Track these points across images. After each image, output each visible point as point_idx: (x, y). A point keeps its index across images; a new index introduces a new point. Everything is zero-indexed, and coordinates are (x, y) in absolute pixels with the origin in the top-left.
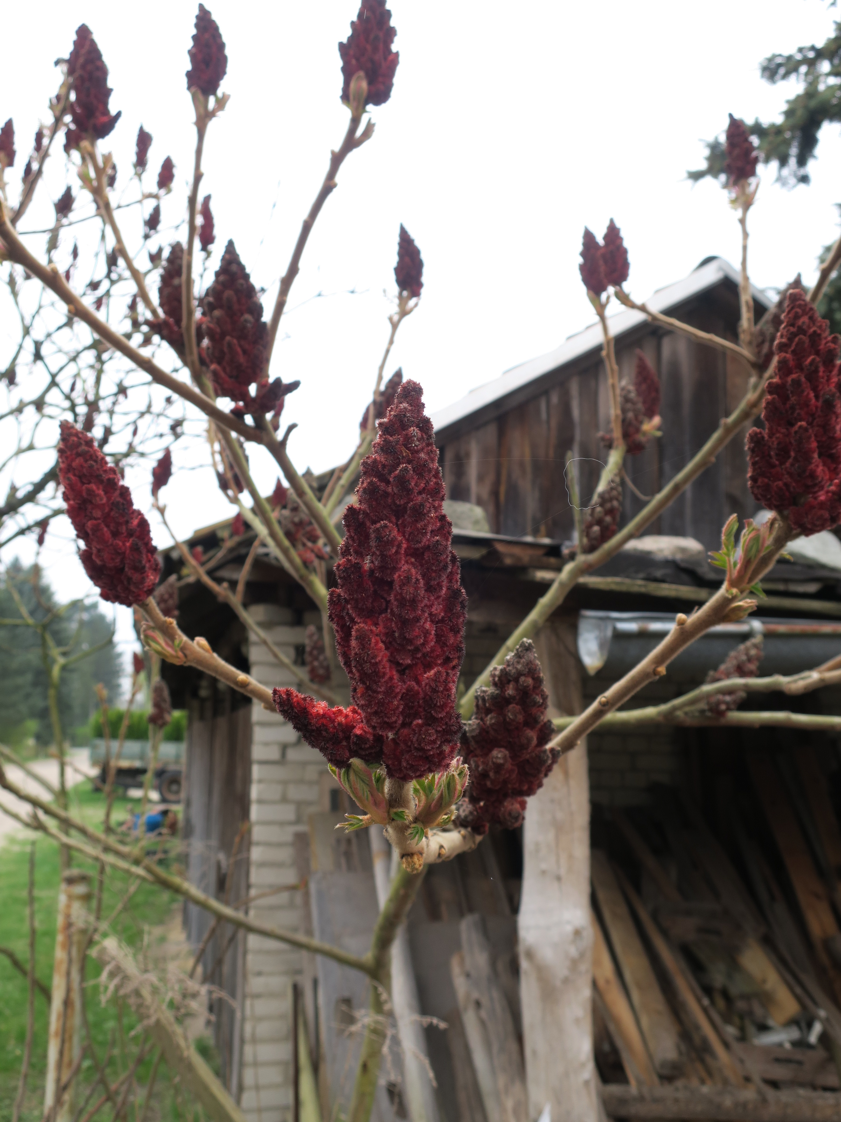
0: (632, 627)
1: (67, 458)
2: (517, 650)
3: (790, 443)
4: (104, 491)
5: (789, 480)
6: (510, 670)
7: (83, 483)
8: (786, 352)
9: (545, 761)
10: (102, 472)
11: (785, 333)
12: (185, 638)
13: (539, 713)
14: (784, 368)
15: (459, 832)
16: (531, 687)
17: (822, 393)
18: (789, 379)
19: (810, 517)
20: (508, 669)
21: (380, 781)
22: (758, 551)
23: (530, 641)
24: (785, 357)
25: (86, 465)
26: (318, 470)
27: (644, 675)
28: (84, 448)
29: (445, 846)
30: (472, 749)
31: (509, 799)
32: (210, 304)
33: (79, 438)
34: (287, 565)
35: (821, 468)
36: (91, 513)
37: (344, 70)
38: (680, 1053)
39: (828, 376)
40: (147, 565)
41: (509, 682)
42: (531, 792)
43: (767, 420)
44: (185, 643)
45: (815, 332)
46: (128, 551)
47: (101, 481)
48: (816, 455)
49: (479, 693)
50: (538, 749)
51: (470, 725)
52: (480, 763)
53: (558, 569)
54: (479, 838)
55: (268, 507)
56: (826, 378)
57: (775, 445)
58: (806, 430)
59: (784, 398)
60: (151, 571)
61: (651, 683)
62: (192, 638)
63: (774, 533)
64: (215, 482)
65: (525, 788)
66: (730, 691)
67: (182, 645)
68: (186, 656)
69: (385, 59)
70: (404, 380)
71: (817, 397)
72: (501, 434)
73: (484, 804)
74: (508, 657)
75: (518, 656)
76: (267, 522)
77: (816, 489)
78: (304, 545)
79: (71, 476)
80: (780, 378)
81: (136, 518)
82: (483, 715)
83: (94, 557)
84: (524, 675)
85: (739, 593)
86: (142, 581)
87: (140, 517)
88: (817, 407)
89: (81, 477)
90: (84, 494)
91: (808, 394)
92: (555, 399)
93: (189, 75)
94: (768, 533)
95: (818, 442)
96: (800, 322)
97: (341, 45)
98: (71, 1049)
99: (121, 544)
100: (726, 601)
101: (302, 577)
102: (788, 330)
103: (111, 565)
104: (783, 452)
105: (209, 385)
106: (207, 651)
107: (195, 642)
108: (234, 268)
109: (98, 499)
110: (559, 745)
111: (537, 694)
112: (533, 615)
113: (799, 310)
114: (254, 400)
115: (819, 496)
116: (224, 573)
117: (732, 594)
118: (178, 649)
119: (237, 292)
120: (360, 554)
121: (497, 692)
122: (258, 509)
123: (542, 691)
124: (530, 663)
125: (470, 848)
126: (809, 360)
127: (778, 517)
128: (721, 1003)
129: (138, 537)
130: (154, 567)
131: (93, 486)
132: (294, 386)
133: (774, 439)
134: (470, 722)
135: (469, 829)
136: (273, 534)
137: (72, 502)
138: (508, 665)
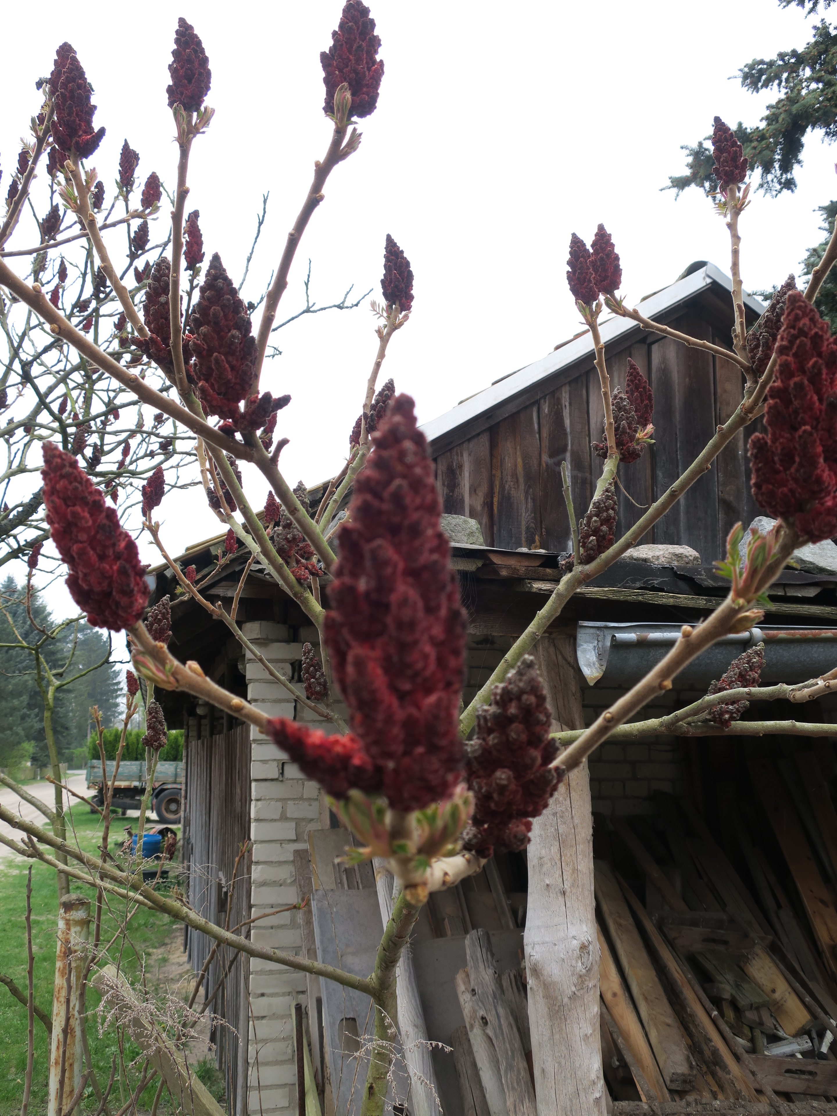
0: (631, 636)
1: (51, 480)
2: (519, 667)
3: (795, 447)
4: (89, 513)
5: (794, 486)
6: (512, 689)
7: (68, 506)
8: (788, 355)
9: (551, 781)
10: (87, 494)
11: (785, 336)
12: (176, 663)
13: (543, 732)
14: (786, 372)
15: (463, 856)
16: (534, 705)
17: (826, 396)
18: (792, 383)
19: (816, 523)
20: (510, 687)
21: (381, 812)
22: (765, 560)
23: (531, 658)
24: (786, 360)
25: (70, 487)
26: (310, 485)
27: (650, 689)
28: (68, 469)
29: (450, 872)
30: (474, 769)
31: (514, 821)
32: (196, 320)
33: (63, 459)
34: (281, 582)
35: (827, 473)
36: (77, 536)
37: (326, 80)
38: (691, 1067)
39: (831, 379)
40: (136, 589)
41: (511, 700)
42: (536, 813)
43: (770, 425)
44: (177, 667)
45: (816, 333)
46: (115, 575)
47: (87, 504)
48: (822, 460)
49: (480, 713)
50: (543, 768)
51: (472, 745)
52: (483, 784)
53: (557, 581)
54: (483, 861)
55: (260, 524)
56: (829, 380)
57: (779, 451)
58: (811, 434)
59: (787, 402)
60: (139, 595)
61: (656, 698)
62: (184, 663)
63: (781, 540)
64: (205, 500)
65: (530, 809)
66: (733, 701)
67: (173, 670)
68: (177, 681)
69: (369, 69)
70: (397, 394)
71: (821, 400)
72: (493, 445)
73: (489, 826)
74: (509, 675)
75: (520, 673)
76: (259, 539)
77: (823, 494)
78: (298, 562)
79: (55, 498)
80: (782, 381)
81: (124, 540)
82: (485, 735)
83: (80, 582)
84: (526, 693)
85: (746, 604)
86: (131, 605)
87: (127, 539)
88: (821, 411)
89: (66, 500)
90: (69, 517)
91: (812, 397)
92: (546, 409)
93: (170, 90)
94: (774, 541)
95: (823, 446)
96: (801, 324)
97: (323, 55)
98: (71, 1078)
99: (108, 567)
100: (733, 612)
101: (295, 594)
102: (789, 333)
103: (97, 589)
104: (788, 458)
105: (198, 402)
106: (199, 675)
107: (187, 666)
108: (220, 283)
109: (83, 522)
110: (563, 763)
111: (541, 712)
112: (531, 628)
113: (799, 312)
114: (243, 416)
115: (826, 502)
116: (219, 591)
117: (739, 604)
118: (169, 674)
119: (223, 307)
120: (355, 575)
121: (499, 711)
122: (249, 527)
123: (546, 709)
124: (532, 680)
125: (475, 872)
126: (811, 363)
127: (784, 524)
128: (730, 1014)
129: (126, 560)
130: (143, 589)
131: (78, 509)
132: (285, 401)
133: (778, 444)
134: (472, 742)
135: (473, 852)
136: (265, 552)
137: (56, 526)
138: (510, 683)
